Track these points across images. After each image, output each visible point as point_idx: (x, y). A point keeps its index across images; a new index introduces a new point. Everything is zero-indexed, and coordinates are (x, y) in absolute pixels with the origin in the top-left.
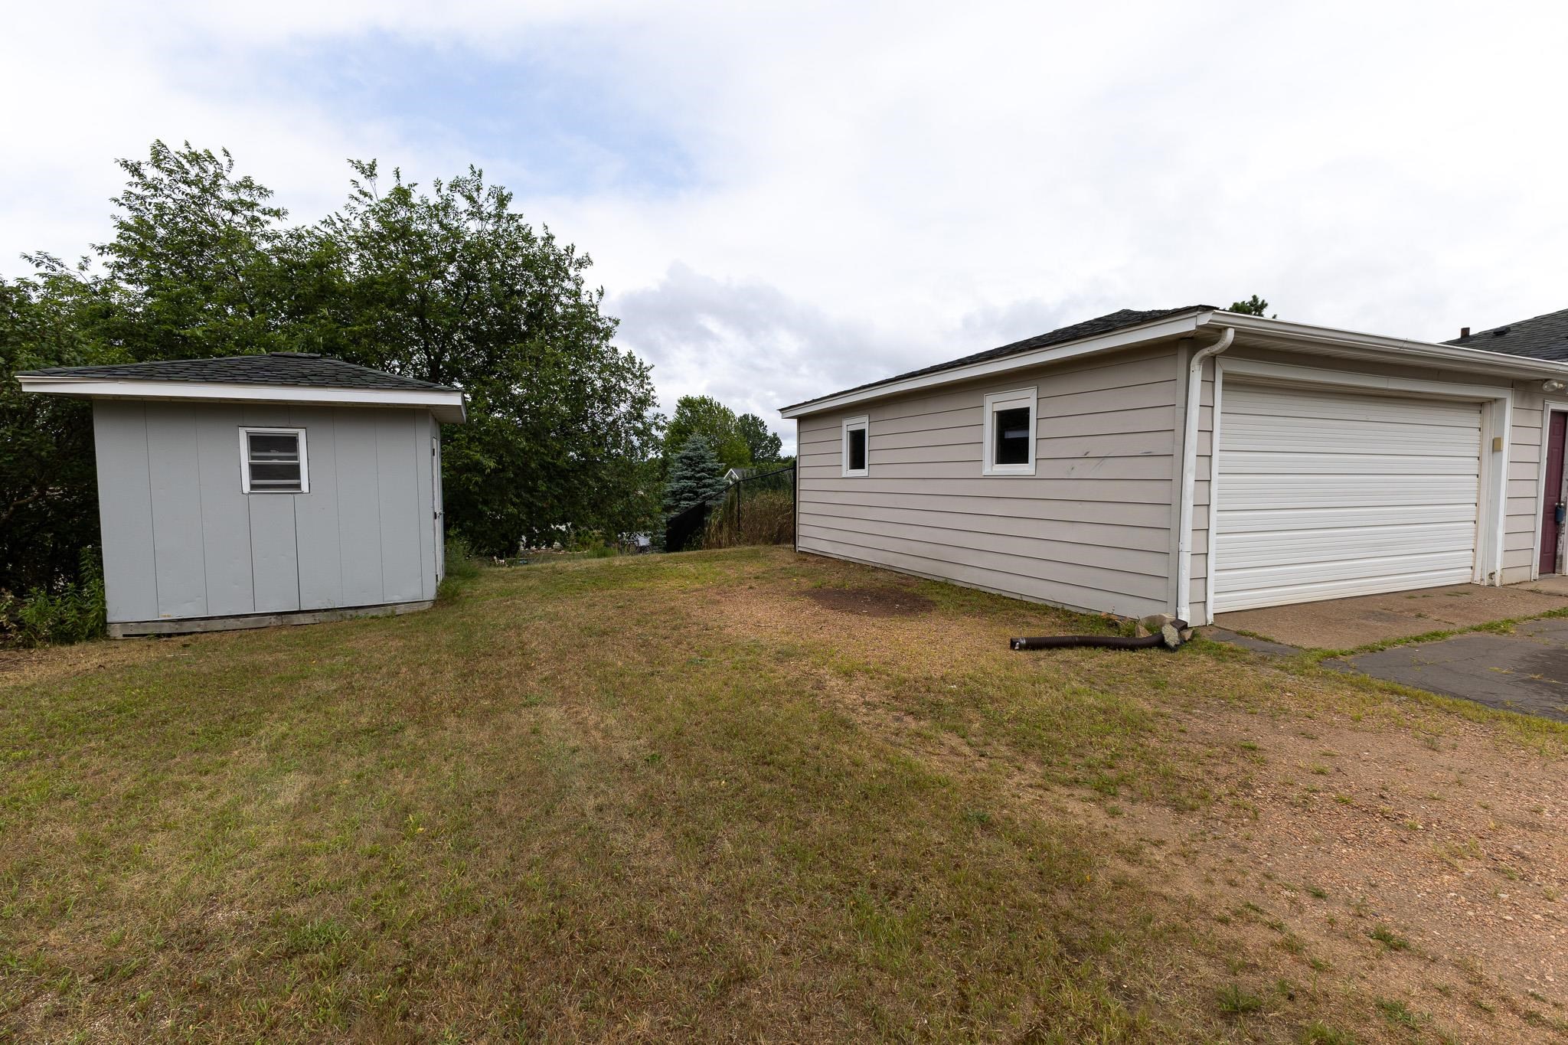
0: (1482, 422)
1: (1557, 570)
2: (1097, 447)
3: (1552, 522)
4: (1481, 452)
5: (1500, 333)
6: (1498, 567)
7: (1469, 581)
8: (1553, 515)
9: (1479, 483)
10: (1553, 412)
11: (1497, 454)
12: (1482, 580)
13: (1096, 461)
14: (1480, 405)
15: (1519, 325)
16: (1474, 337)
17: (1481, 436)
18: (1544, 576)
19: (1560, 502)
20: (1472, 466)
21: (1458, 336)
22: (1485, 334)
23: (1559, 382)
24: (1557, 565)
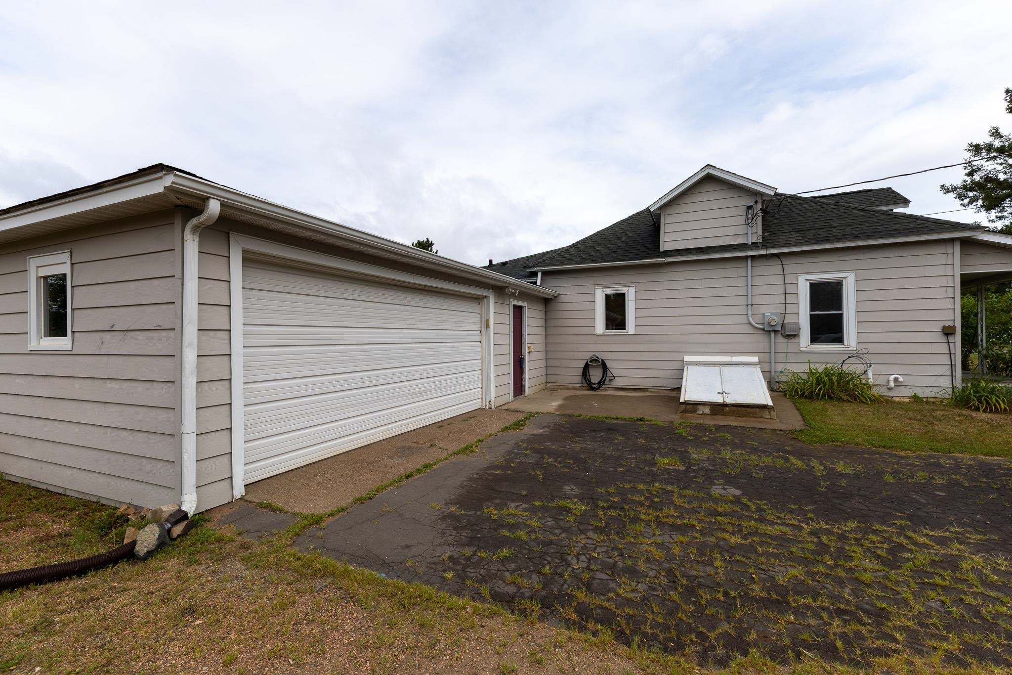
0: (481, 310)
1: (523, 393)
2: (122, 319)
3: (519, 367)
4: (481, 328)
5: (504, 264)
6: (493, 397)
7: (480, 407)
8: (519, 363)
9: (482, 345)
10: (514, 306)
11: (488, 329)
12: (486, 405)
13: (121, 335)
14: (479, 299)
15: (512, 261)
16: (495, 265)
17: (481, 318)
18: (517, 397)
19: (522, 356)
20: (476, 336)
21: (487, 264)
22: (499, 264)
23: (512, 289)
24: (523, 391)
